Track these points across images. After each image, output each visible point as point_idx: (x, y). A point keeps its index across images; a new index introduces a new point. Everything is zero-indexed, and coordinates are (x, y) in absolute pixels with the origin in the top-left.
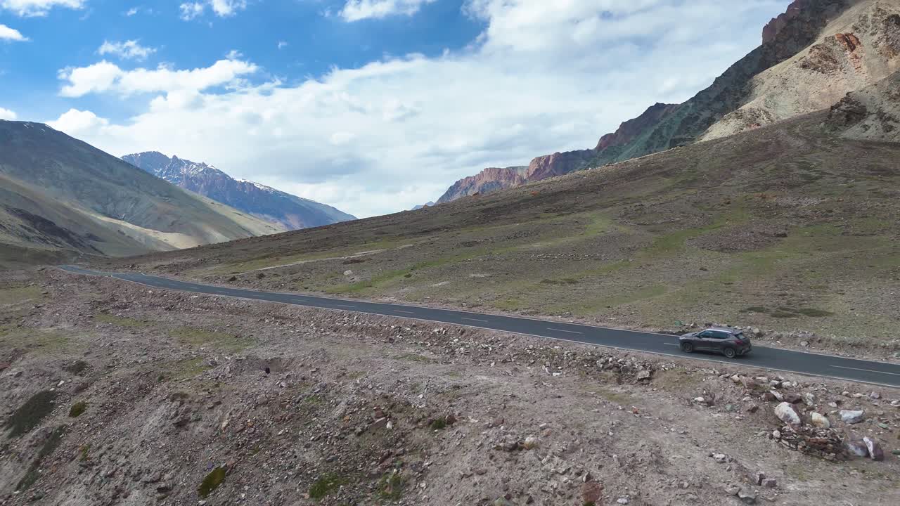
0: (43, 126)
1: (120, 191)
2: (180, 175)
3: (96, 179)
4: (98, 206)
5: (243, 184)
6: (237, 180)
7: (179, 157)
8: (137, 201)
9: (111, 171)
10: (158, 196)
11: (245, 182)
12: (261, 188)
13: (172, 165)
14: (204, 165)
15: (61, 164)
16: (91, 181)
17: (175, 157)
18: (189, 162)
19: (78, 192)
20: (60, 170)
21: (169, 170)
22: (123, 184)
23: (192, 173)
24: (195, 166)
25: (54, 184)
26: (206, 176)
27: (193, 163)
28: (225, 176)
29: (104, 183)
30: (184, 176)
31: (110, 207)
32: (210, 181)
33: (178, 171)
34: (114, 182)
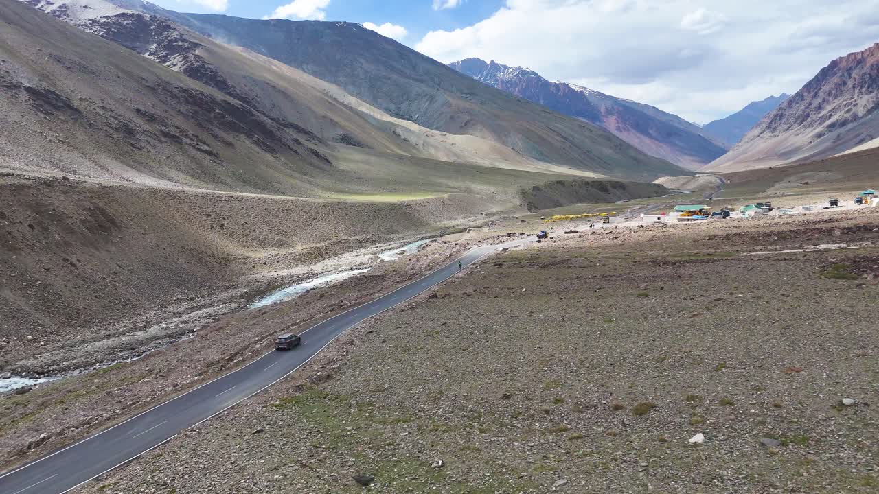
0: (356, 25)
1: (417, 88)
2: (497, 80)
3: (394, 76)
4: (392, 107)
5: (557, 86)
6: (552, 82)
7: (496, 62)
8: (432, 99)
9: (414, 68)
10: (458, 94)
11: (560, 84)
12: (576, 89)
13: (489, 71)
14: (520, 68)
15: (362, 61)
16: (389, 78)
17: (492, 61)
18: (505, 67)
19: (375, 92)
20: (361, 67)
21: (486, 76)
22: (422, 81)
23: (507, 77)
24: (511, 70)
25: (353, 84)
26: (521, 78)
27: (510, 68)
28: (539, 78)
29: (402, 80)
30: (499, 82)
31: (404, 107)
32: (524, 84)
33: (495, 76)
34: (413, 79)
